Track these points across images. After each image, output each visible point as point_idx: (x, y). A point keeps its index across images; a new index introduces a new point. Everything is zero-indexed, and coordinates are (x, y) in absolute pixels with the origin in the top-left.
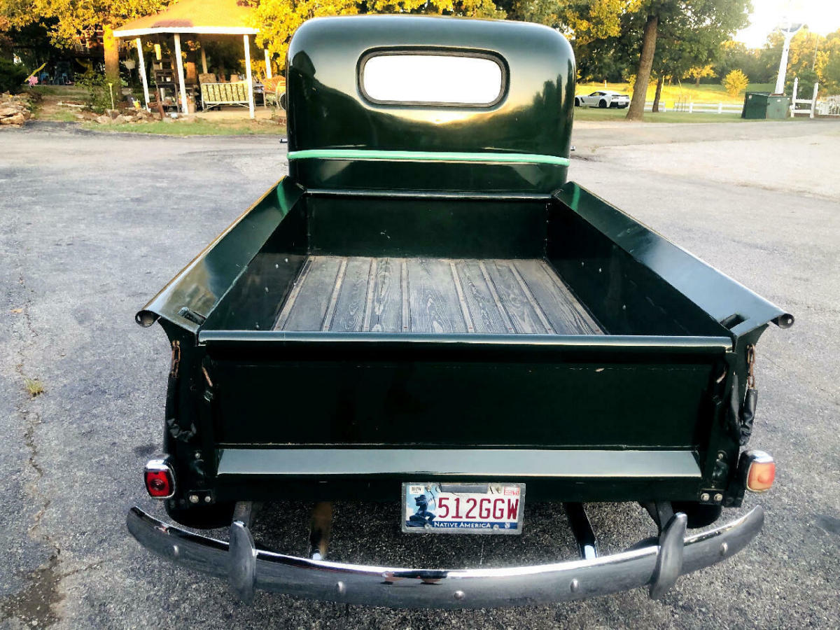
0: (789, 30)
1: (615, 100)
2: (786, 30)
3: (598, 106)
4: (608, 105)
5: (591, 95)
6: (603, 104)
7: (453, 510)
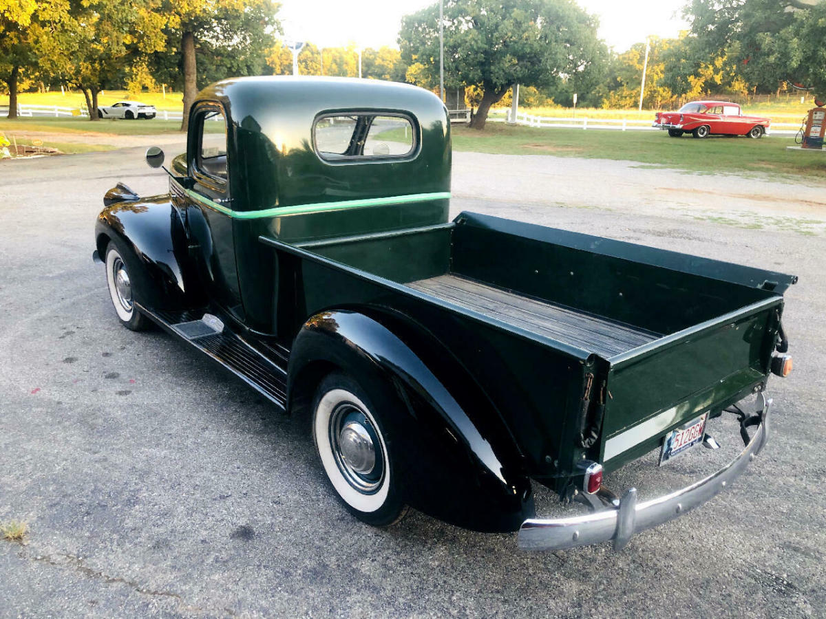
0: (294, 48)
1: (142, 111)
2: (292, 48)
3: (124, 117)
4: (136, 116)
5: (114, 106)
6: (129, 115)
7: (680, 441)
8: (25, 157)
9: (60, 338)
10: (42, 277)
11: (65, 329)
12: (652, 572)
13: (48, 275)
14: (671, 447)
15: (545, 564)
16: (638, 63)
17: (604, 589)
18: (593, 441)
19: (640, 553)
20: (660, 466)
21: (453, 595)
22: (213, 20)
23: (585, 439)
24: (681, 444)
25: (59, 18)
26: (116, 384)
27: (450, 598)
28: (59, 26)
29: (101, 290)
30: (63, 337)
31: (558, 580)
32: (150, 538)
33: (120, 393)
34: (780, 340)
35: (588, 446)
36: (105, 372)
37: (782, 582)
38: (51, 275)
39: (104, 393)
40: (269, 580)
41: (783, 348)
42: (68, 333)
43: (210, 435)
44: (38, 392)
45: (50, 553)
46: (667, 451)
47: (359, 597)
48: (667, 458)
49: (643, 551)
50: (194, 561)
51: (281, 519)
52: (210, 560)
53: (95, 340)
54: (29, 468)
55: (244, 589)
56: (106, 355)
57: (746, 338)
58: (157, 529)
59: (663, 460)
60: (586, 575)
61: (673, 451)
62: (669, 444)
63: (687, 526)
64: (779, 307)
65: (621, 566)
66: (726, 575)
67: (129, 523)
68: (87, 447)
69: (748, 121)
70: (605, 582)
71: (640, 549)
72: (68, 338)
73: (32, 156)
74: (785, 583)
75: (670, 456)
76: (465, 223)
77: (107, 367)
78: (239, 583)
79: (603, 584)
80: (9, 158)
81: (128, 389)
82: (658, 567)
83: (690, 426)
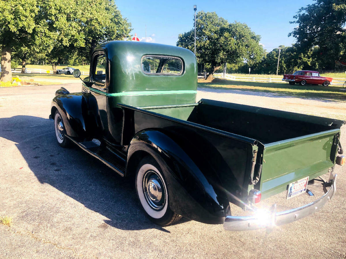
3: (67, 73)
4: (71, 73)
5: (63, 69)
7: (296, 189)
8: (26, 86)
9: (33, 149)
10: (28, 127)
11: (35, 146)
12: (284, 250)
13: (31, 126)
14: (292, 191)
15: (236, 244)
16: (276, 56)
17: (262, 256)
18: (257, 181)
19: (279, 242)
20: (287, 199)
21: (194, 255)
22: (104, 35)
23: (253, 180)
24: (296, 191)
25: (44, 31)
26: (54, 167)
27: (193, 256)
28: (44, 34)
29: (52, 132)
30: (35, 149)
31: (241, 251)
32: (64, 226)
33: (56, 170)
34: (340, 149)
35: (255, 184)
36: (50, 162)
37: (343, 256)
38: (32, 127)
39: (49, 170)
40: (113, 245)
41: (341, 153)
42: (36, 148)
43: (93, 187)
44: (22, 169)
45: (21, 230)
46: (290, 193)
47: (152, 254)
48: (290, 196)
49: (280, 241)
50: (81, 236)
51: (120, 221)
52: (89, 236)
53: (47, 150)
54: (15, 197)
55: (102, 248)
56: (52, 156)
57: (324, 148)
58: (67, 223)
59: (288, 197)
60: (254, 250)
61: (292, 193)
62: (291, 190)
63: (300, 232)
64: (338, 134)
65: (270, 247)
66: (318, 253)
67: (55, 220)
68: (41, 190)
69: (323, 79)
70: (263, 253)
71: (279, 241)
72: (37, 149)
73: (29, 85)
74: (344, 256)
75: (291, 195)
76: (203, 103)
77: (51, 160)
78: (101, 246)
79: (262, 254)
80: (20, 86)
81: (59, 169)
82: (287, 248)
83: (300, 182)
